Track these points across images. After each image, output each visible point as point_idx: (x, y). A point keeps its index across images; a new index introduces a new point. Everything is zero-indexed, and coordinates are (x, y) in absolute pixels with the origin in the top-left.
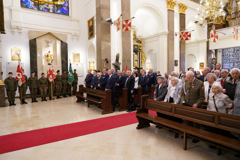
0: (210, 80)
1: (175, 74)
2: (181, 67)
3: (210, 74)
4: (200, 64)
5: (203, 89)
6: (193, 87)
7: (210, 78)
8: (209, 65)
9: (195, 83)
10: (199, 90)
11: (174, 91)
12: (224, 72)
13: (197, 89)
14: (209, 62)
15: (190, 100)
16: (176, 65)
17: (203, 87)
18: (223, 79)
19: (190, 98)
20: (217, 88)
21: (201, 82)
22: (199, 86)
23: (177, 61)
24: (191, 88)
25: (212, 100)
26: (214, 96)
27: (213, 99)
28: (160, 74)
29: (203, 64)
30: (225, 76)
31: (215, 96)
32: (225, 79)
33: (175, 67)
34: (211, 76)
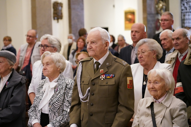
0: (146, 59)
1: (51, 43)
2: (73, 23)
3: (144, 42)
4: (126, 13)
5: (128, 83)
6: (102, 77)
7: (146, 54)
8: (150, 18)
9: (108, 67)
10: (117, 86)
11: (53, 93)
12: (181, 35)
13: (112, 82)
14: (148, 9)
15: (94, 118)
16: (58, 16)
17: (129, 79)
18: (179, 54)
19: (94, 109)
20: (161, 79)
21: (125, 63)
22: (118, 74)
23: (61, 5)
24: (96, 81)
25: (147, 115)
26: (152, 104)
27: (149, 111)
28: (10, 46)
29: (133, 13)
30: (183, 46)
31: (155, 105)
32: (184, 54)
33: (54, 23)
34: (148, 49)
